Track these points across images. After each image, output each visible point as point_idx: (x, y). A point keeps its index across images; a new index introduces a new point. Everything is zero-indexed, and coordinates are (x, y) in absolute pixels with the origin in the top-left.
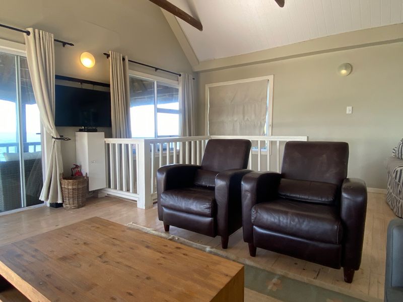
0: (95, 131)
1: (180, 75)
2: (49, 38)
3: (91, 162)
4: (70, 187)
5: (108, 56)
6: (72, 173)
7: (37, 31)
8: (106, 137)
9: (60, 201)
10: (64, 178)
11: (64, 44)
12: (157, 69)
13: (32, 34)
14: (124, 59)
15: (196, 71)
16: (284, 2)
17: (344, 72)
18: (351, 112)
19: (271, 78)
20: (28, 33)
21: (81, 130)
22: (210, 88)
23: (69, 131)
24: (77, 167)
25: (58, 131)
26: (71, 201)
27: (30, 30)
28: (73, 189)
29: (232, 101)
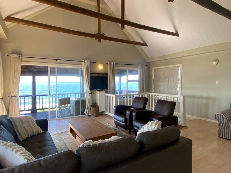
0: (102, 91)
1: (139, 65)
2: (89, 62)
3: (100, 102)
4: (93, 110)
5: (108, 63)
6: (94, 105)
7: (85, 61)
8: (105, 93)
9: (90, 114)
10: (92, 107)
11: (93, 63)
12: (128, 65)
13: (84, 62)
14: (113, 64)
15: (148, 62)
16: (179, 35)
17: (214, 63)
18: (218, 83)
19: (181, 65)
20: (83, 62)
21: (97, 91)
22: (154, 69)
23: (94, 91)
24: (96, 103)
25: (90, 91)
26: (93, 114)
27: (84, 61)
28: (94, 111)
29: (163, 75)
